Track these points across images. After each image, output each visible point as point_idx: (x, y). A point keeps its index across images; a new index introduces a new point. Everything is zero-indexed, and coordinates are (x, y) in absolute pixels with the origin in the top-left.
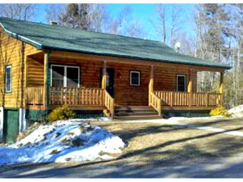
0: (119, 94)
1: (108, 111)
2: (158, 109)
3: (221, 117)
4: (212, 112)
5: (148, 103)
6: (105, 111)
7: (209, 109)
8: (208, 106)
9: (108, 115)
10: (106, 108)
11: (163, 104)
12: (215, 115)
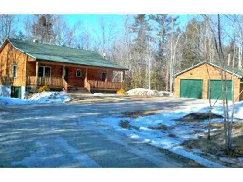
0: (70, 81)
1: (65, 89)
2: (89, 89)
3: (122, 94)
4: (118, 92)
5: (84, 86)
6: (63, 89)
7: (116, 90)
8: (116, 89)
9: (65, 91)
10: (64, 88)
11: (92, 87)
12: (119, 93)
